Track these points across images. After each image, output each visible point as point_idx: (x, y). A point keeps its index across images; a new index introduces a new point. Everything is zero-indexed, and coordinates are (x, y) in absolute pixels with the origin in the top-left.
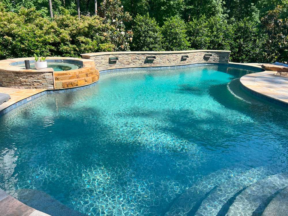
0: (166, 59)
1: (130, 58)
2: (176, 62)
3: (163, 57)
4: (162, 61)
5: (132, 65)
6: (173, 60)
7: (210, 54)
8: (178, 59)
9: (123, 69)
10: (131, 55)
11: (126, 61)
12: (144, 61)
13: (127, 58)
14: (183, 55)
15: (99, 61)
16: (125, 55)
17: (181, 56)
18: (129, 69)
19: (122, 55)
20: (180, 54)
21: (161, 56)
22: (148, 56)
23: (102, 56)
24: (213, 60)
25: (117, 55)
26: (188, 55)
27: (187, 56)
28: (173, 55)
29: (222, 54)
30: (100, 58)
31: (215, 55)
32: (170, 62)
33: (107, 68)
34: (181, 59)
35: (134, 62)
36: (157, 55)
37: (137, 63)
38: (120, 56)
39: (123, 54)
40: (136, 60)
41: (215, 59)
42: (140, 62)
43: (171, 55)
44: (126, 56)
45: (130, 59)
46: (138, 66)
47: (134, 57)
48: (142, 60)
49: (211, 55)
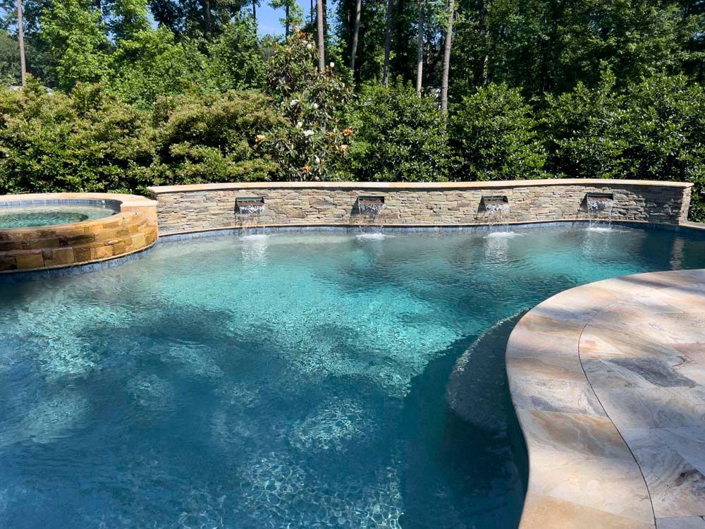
0: (424, 205)
1: (304, 200)
2: (460, 214)
3: (411, 199)
4: (407, 210)
5: (312, 220)
6: (449, 209)
7: (605, 192)
8: (468, 205)
9: (284, 228)
10: (310, 190)
11: (295, 206)
12: (352, 207)
13: (298, 201)
14: (486, 193)
15: (195, 206)
16: (290, 191)
17: (480, 196)
18: (303, 229)
19: (280, 191)
20: (473, 192)
21: (406, 195)
22: (363, 195)
23: (207, 193)
24: (620, 212)
25: (262, 191)
26: (506, 193)
27: (505, 197)
28: (445, 192)
29: (654, 193)
30: (200, 196)
31: (627, 195)
32: (437, 215)
33: (229, 224)
34: (478, 206)
35: (320, 211)
36: (392, 194)
37: (329, 213)
38: (273, 194)
39: (283, 188)
40: (325, 207)
41: (627, 209)
42: (339, 211)
43: (439, 193)
44: (293, 193)
45: (307, 203)
46: (333, 221)
47: (320, 197)
48: (345, 207)
49: (611, 197)
